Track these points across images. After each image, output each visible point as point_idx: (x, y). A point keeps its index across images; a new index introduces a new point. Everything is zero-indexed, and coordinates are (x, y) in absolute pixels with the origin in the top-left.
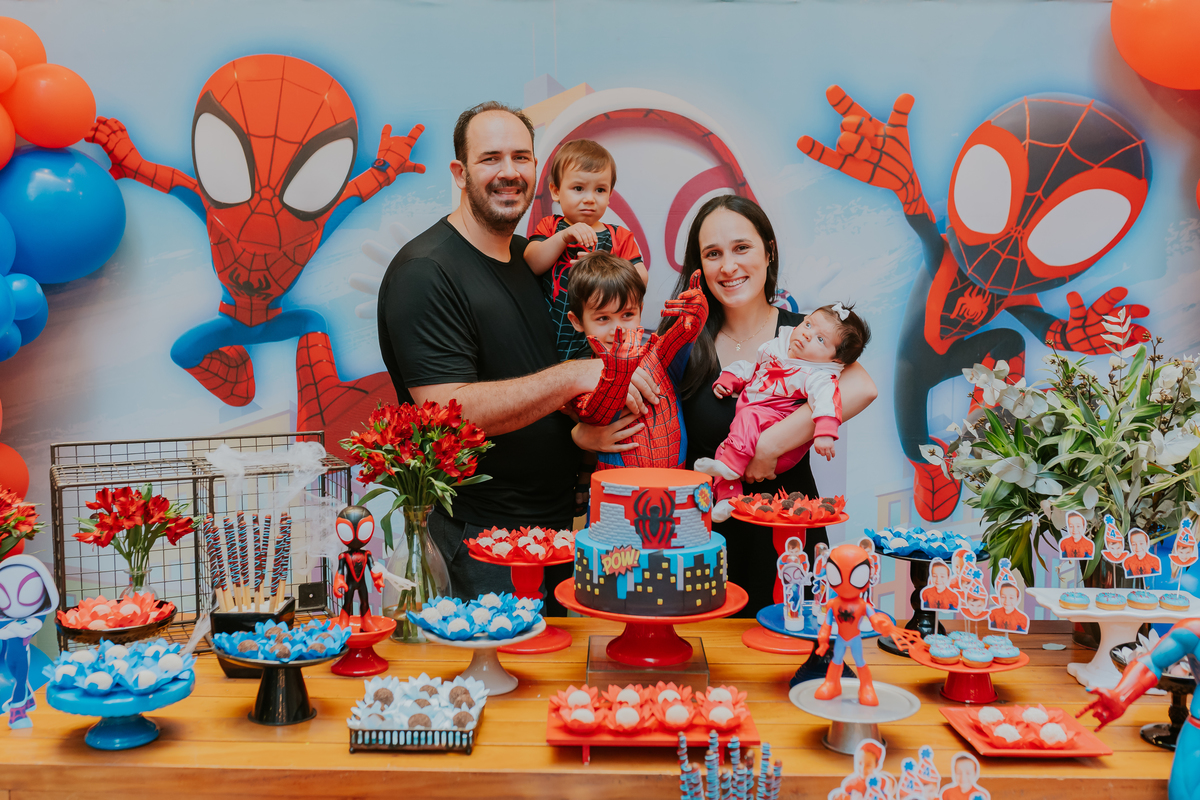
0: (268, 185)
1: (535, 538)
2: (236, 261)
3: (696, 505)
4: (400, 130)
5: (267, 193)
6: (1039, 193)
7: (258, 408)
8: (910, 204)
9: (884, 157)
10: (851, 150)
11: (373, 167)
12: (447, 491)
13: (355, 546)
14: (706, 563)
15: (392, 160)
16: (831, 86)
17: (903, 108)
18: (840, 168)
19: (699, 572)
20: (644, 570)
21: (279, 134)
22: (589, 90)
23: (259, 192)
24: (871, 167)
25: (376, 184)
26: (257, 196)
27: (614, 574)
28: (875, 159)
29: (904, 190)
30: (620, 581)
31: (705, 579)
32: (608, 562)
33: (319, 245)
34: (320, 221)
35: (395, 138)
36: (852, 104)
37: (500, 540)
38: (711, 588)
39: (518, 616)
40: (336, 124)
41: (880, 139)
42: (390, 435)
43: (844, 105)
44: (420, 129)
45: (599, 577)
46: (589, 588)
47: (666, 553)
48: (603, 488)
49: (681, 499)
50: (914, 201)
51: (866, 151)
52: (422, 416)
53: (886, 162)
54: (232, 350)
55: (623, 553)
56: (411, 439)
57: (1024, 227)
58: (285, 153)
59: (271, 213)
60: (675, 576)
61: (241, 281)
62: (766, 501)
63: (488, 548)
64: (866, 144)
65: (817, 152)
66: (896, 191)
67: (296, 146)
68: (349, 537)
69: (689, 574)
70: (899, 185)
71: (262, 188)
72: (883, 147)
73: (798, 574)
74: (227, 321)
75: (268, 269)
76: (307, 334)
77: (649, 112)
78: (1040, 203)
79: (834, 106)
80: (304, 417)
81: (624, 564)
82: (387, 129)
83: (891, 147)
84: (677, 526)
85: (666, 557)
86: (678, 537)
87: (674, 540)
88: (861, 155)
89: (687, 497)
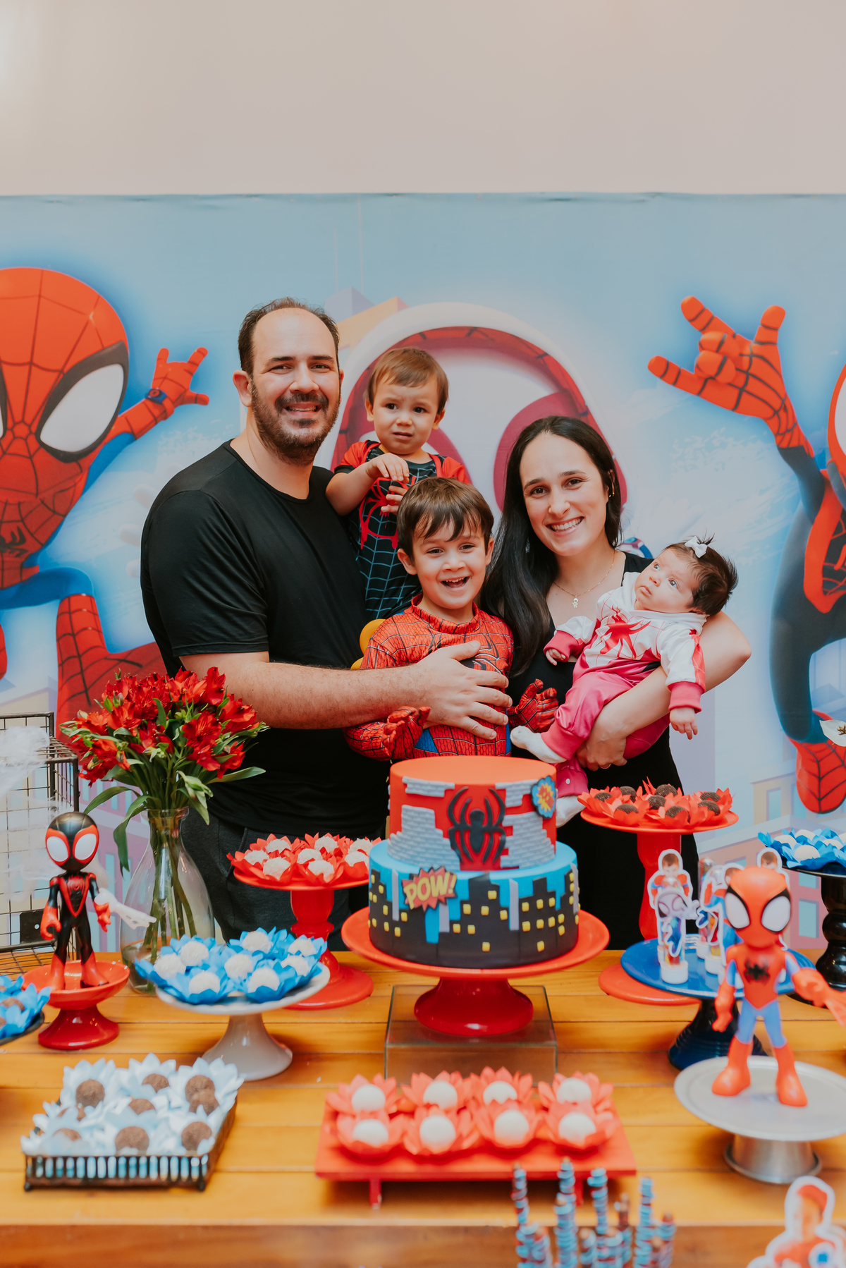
0: (23, 421)
1: (323, 850)
3: (534, 808)
4: (179, 355)
5: (21, 430)
7: (11, 686)
8: (783, 434)
9: (751, 380)
10: (712, 372)
11: (147, 398)
12: (200, 789)
13: (73, 867)
14: (550, 889)
15: (169, 389)
16: (687, 298)
17: (772, 322)
18: (700, 393)
19: (540, 904)
20: (462, 903)
21: (36, 361)
22: (402, 306)
23: (12, 430)
24: (735, 393)
25: (150, 418)
26: (9, 435)
27: (420, 908)
28: (740, 382)
29: (776, 419)
30: (429, 918)
31: (548, 912)
32: (412, 891)
33: (84, 491)
34: (84, 462)
35: (174, 365)
36: (712, 318)
37: (276, 854)
38: (557, 924)
39: (288, 967)
40: (103, 348)
41: (746, 359)
42: (126, 716)
43: (703, 320)
44: (202, 353)
45: (401, 911)
46: (386, 926)
47: (494, 876)
48: (405, 785)
49: (513, 800)
50: (787, 431)
51: (729, 373)
52: (172, 690)
53: (753, 386)
55: (433, 878)
56: (155, 720)
58: (41, 383)
59: (27, 454)
60: (507, 909)
62: (627, 797)
63: (258, 866)
64: (730, 366)
65: (671, 374)
66: (767, 420)
67: (55, 375)
68: (63, 856)
69: (526, 906)
70: (769, 412)
71: (15, 424)
72: (750, 367)
73: (678, 903)
75: (22, 520)
76: (69, 597)
77: (472, 330)
79: (692, 321)
80: (65, 695)
81: (435, 894)
82: (164, 354)
83: (759, 368)
84: (508, 839)
85: (493, 883)
86: (510, 853)
87: (503, 858)
88: (723, 378)
89: (521, 797)
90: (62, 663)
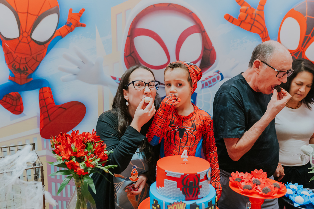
0: (26, 31)
2: (14, 60)
3: (207, 179)
4: (76, 10)
5: (25, 34)
6: (310, 35)
7: (25, 115)
9: (255, 22)
10: (243, 19)
11: (66, 25)
15: (73, 22)
17: (262, 4)
18: (239, 25)
21: (29, 12)
23: (22, 34)
24: (250, 25)
25: (67, 31)
26: (21, 36)
28: (252, 22)
29: (262, 34)
32: (171, 208)
33: (46, 54)
34: (46, 45)
35: (74, 14)
36: (244, 2)
40: (51, 8)
41: (254, 15)
43: (241, 2)
44: (83, 10)
47: (197, 202)
48: (166, 173)
49: (202, 177)
50: (265, 38)
51: (249, 20)
53: (256, 24)
54: (14, 94)
57: (304, 47)
58: (32, 19)
59: (27, 42)
61: (17, 67)
64: (249, 17)
65: (231, 20)
66: (260, 34)
67: (36, 17)
70: (260, 32)
71: (23, 32)
72: (255, 18)
74: (12, 83)
75: (27, 63)
76: (43, 88)
77: (169, 4)
78: (310, 39)
79: (238, 2)
80: (42, 118)
82: (71, 10)
83: (258, 18)
84: (200, 189)
85: (197, 205)
86: (201, 194)
87: (199, 195)
88: (247, 21)
89: (204, 176)
90: (41, 108)
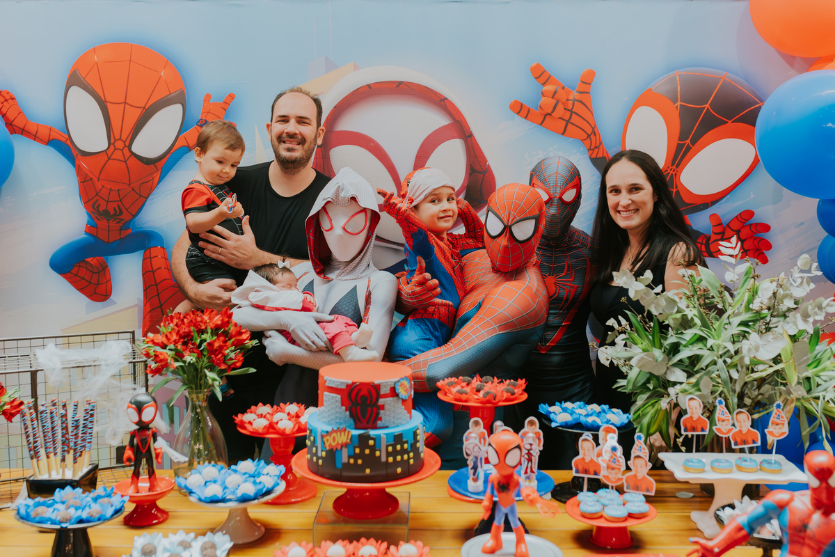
0: (120, 139)
1: (289, 414)
2: (97, 195)
3: (397, 395)
4: (217, 98)
5: (119, 145)
6: (688, 141)
7: (114, 303)
8: (593, 150)
11: (197, 125)
12: (216, 380)
14: (404, 440)
16: (534, 64)
17: (587, 80)
19: (398, 447)
20: (355, 447)
21: (127, 101)
22: (356, 68)
23: (113, 144)
24: (564, 123)
26: (112, 147)
27: (332, 449)
28: (567, 117)
30: (337, 454)
31: (403, 452)
32: (328, 440)
33: (159, 182)
34: (159, 164)
35: (213, 104)
37: (261, 416)
38: (409, 458)
39: (260, 483)
40: (170, 94)
41: (571, 102)
42: (175, 337)
43: (544, 78)
44: (232, 97)
45: (322, 451)
46: (315, 459)
47: (373, 433)
48: (327, 382)
49: (385, 390)
50: (596, 147)
51: (560, 111)
52: (201, 322)
53: (575, 119)
54: (94, 260)
55: (339, 433)
56: (192, 340)
57: (677, 167)
58: (133, 116)
59: (123, 159)
60: (380, 451)
61: (101, 209)
62: (464, 384)
63: (250, 423)
65: (524, 112)
67: (140, 110)
68: (137, 419)
69: (390, 449)
71: (115, 140)
72: (572, 108)
74: (91, 239)
75: (121, 200)
76: (150, 248)
77: (400, 84)
78: (689, 149)
80: (148, 309)
81: (340, 442)
82: (208, 97)
84: (382, 412)
85: (372, 436)
86: (383, 419)
87: (379, 422)
88: (555, 114)
89: (389, 388)
90: (146, 289)
